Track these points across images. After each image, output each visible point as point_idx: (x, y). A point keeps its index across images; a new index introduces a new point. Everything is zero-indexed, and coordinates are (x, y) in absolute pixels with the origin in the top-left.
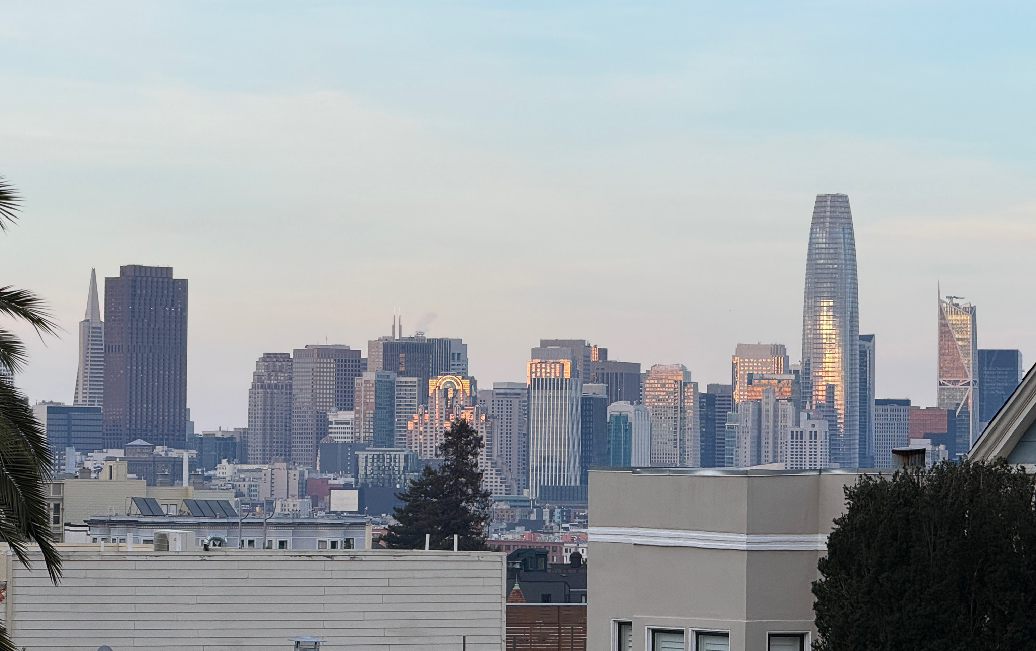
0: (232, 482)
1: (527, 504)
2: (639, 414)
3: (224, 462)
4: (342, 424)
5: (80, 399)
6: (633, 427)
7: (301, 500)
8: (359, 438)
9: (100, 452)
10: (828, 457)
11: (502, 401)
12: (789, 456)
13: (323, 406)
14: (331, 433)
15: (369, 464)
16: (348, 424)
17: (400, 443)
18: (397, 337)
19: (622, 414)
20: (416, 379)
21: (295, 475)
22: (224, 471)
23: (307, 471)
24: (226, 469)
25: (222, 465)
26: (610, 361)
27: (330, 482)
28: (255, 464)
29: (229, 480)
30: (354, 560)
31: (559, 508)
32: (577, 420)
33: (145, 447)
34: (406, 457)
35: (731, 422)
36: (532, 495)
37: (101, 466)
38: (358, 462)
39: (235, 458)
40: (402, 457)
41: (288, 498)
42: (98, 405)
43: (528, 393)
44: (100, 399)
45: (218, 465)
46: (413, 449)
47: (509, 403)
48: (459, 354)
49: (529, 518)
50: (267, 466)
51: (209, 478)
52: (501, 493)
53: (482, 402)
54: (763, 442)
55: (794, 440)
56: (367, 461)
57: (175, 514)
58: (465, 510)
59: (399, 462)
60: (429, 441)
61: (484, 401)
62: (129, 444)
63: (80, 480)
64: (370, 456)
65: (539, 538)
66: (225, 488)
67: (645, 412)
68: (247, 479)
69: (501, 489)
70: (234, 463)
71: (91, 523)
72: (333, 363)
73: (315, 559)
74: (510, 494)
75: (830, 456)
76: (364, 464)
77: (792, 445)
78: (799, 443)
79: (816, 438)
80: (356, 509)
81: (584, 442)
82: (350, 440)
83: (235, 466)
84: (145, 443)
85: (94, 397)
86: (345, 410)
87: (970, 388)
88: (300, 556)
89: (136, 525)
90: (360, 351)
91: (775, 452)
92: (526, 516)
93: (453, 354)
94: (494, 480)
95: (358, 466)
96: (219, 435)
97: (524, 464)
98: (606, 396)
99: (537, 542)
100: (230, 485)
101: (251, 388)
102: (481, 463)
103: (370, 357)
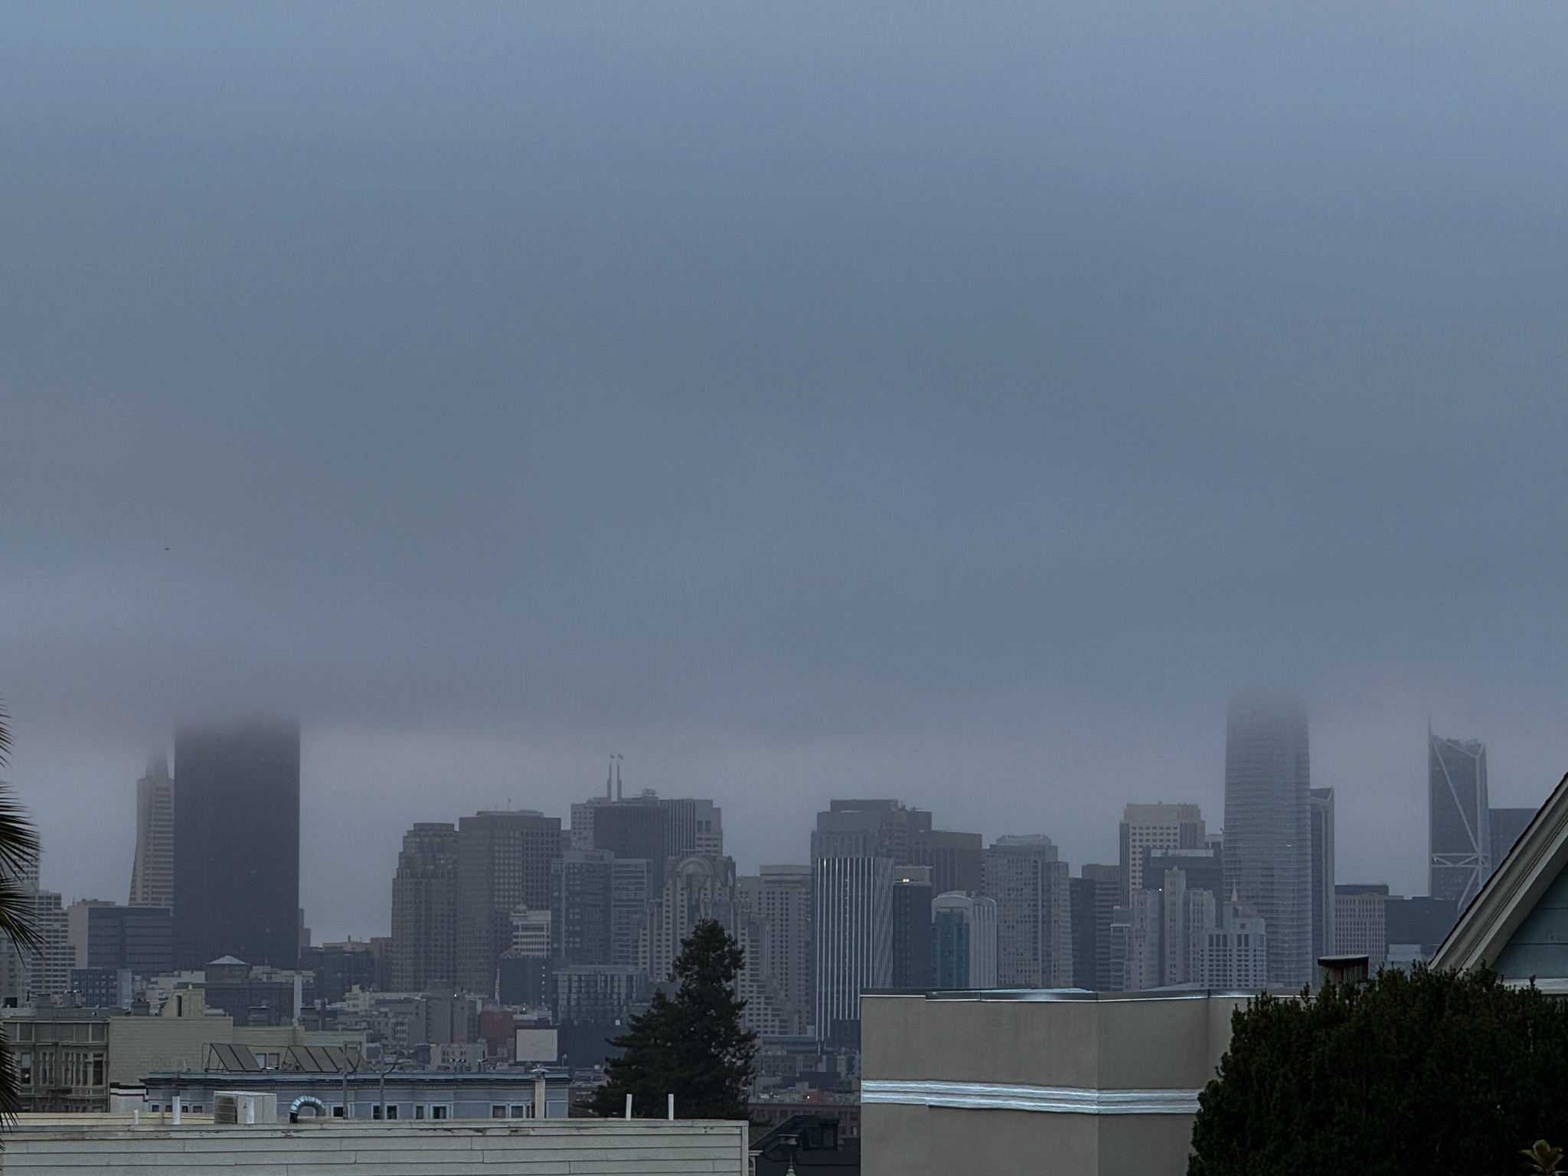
0: (369, 1019)
1: (813, 1048)
2: (979, 909)
3: (356, 988)
4: (533, 929)
5: (139, 895)
6: (972, 930)
7: (471, 1045)
8: (558, 950)
9: (168, 976)
10: (1265, 973)
11: (773, 893)
12: (1206, 973)
13: (504, 903)
14: (517, 943)
15: (574, 990)
16: (542, 929)
17: (620, 957)
18: (614, 798)
19: (955, 910)
20: (643, 861)
21: (462, 1008)
22: (356, 1002)
23: (481, 1001)
24: (360, 1000)
25: (353, 992)
26: (936, 832)
27: (518, 1017)
28: (402, 991)
29: (363, 1016)
30: (518, 1134)
32: (886, 919)
33: (236, 968)
34: (630, 978)
35: (1118, 921)
36: (820, 1035)
37: (169, 995)
38: (556, 987)
39: (372, 982)
40: (624, 978)
41: (452, 1042)
42: (167, 905)
43: (813, 880)
44: (167, 896)
45: (347, 994)
46: (641, 966)
47: (784, 896)
48: (708, 823)
49: (816, 1067)
50: (420, 994)
51: (334, 1014)
52: (773, 1032)
53: (744, 895)
54: (1168, 950)
55: (1215, 948)
56: (570, 985)
57: (276, 1068)
58: (717, 1059)
59: (619, 986)
61: (747, 893)
62: (212, 963)
63: (134, 1017)
64: (576, 978)
65: (831, 1099)
66: (358, 1027)
67: (988, 907)
68: (390, 1015)
69: (773, 1026)
70: (371, 989)
71: (150, 1084)
72: (519, 838)
73: (457, 1133)
74: (786, 1033)
75: (1268, 971)
76: (566, 990)
77: (1211, 955)
78: (1221, 953)
79: (1247, 945)
80: (555, 1059)
81: (897, 953)
82: (544, 953)
83: (373, 994)
84: (236, 961)
85: (160, 893)
86: (537, 908)
87: (1479, 868)
88: (435, 1129)
90: (559, 820)
91: (1187, 966)
92: (811, 1067)
93: (700, 822)
94: (762, 1012)
95: (557, 992)
96: (348, 948)
97: (807, 988)
98: (929, 884)
99: (829, 1106)
100: (365, 1024)
101: (395, 877)
102: (743, 986)
103: (574, 828)
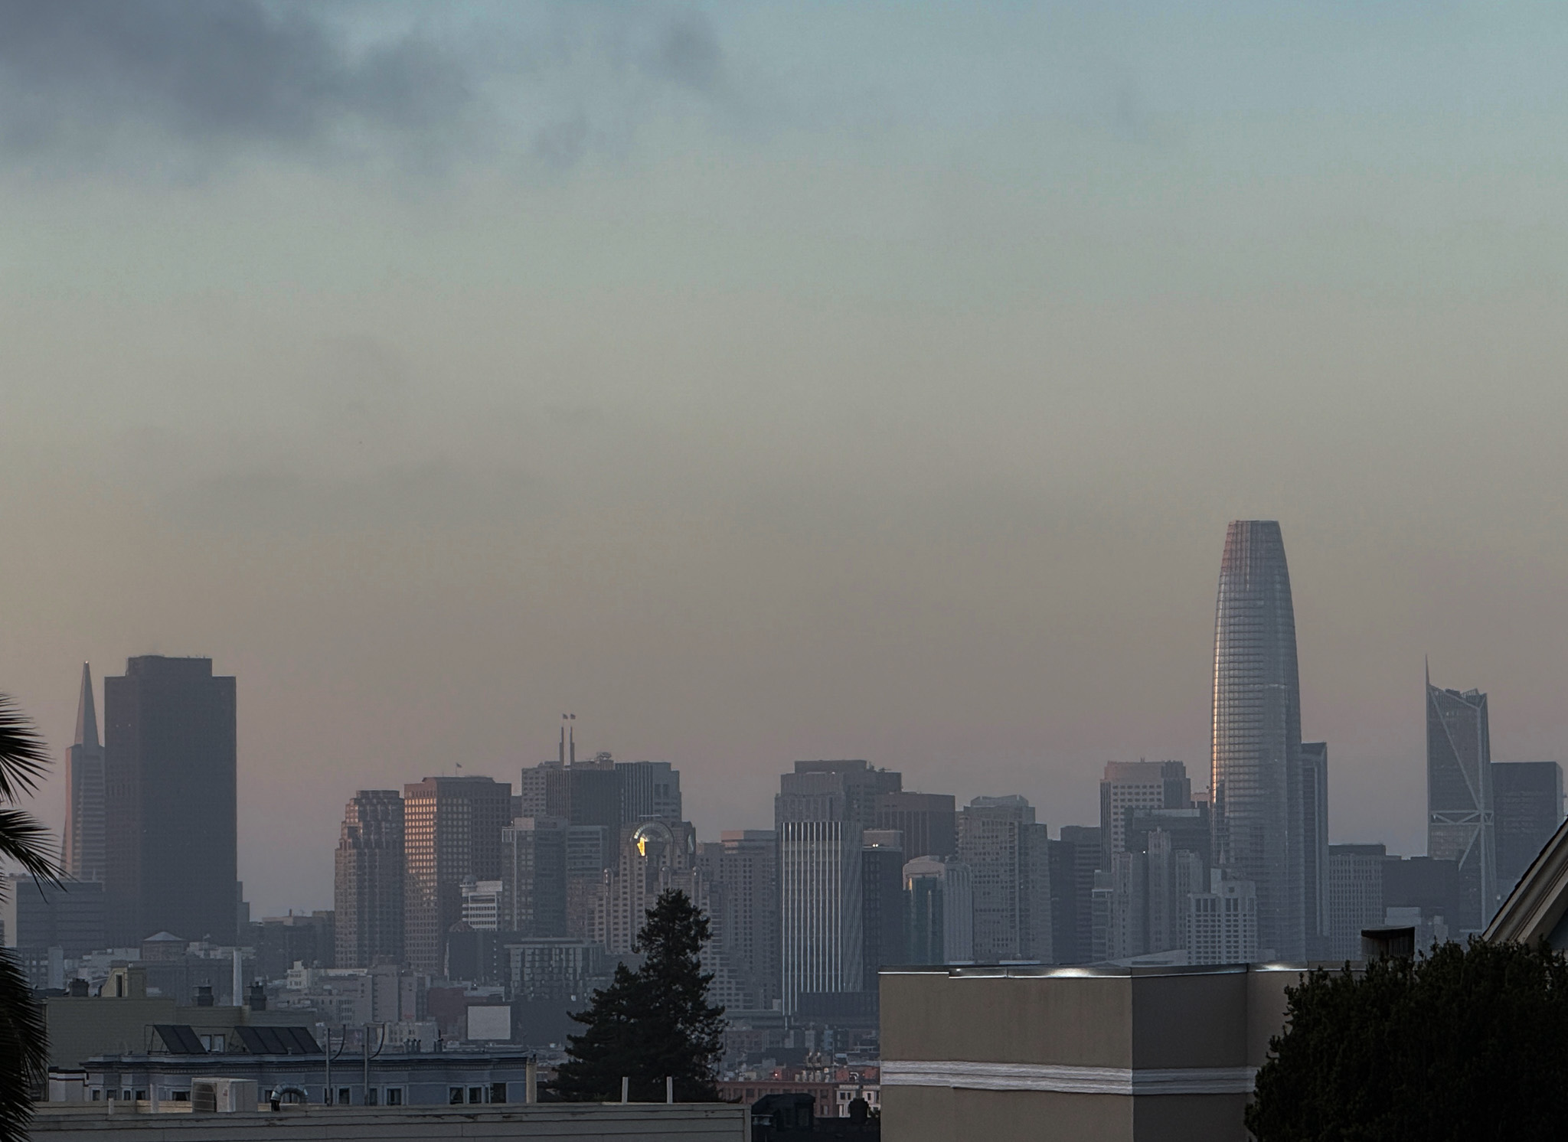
0: (310, 997)
1: (780, 1023)
3: (298, 965)
4: (483, 901)
5: (70, 869)
6: (945, 898)
7: (420, 1024)
8: (510, 923)
9: (102, 954)
10: (1255, 939)
11: (736, 860)
12: (1194, 939)
13: (453, 874)
14: (467, 916)
15: (527, 965)
16: (493, 901)
18: (567, 762)
19: (927, 876)
20: (598, 828)
21: (410, 984)
22: (298, 979)
23: (429, 977)
24: (300, 977)
25: (295, 969)
26: (907, 793)
27: (469, 993)
28: (346, 968)
29: (306, 994)
30: (511, 1119)
31: (831, 1027)
32: (856, 887)
33: (171, 945)
34: (586, 951)
35: (1100, 886)
36: (787, 1009)
37: (103, 975)
38: (509, 960)
39: (315, 957)
40: (579, 951)
41: (400, 1020)
43: (777, 845)
44: (99, 870)
45: (289, 971)
46: (597, 939)
47: (748, 863)
48: (666, 786)
49: (783, 1043)
50: (366, 970)
51: (276, 991)
52: (738, 1007)
53: (705, 862)
54: (1152, 916)
55: (1202, 913)
56: (523, 961)
57: (222, 1051)
58: (682, 1036)
59: (575, 960)
60: (621, 926)
61: (708, 860)
62: (147, 939)
63: (72, 998)
64: (530, 952)
65: (798, 1076)
66: (300, 1006)
67: (963, 873)
68: (334, 992)
69: (737, 1000)
70: (314, 966)
71: (89, 1068)
72: (468, 805)
73: (447, 1119)
74: (751, 1008)
75: (1259, 936)
76: (519, 965)
77: (1198, 921)
78: (1209, 918)
79: (1236, 909)
80: (508, 1037)
81: (867, 921)
82: (495, 926)
83: (316, 971)
84: (172, 938)
85: (91, 866)
86: (487, 880)
87: (1482, 825)
88: (424, 1116)
89: (162, 1069)
90: (510, 785)
91: (1172, 932)
92: (778, 1042)
93: (658, 786)
94: (726, 985)
95: (509, 967)
96: (289, 922)
97: (772, 959)
98: (900, 849)
99: (796, 1083)
100: (309, 1002)
101: (339, 847)
102: (705, 959)
103: (526, 795)
